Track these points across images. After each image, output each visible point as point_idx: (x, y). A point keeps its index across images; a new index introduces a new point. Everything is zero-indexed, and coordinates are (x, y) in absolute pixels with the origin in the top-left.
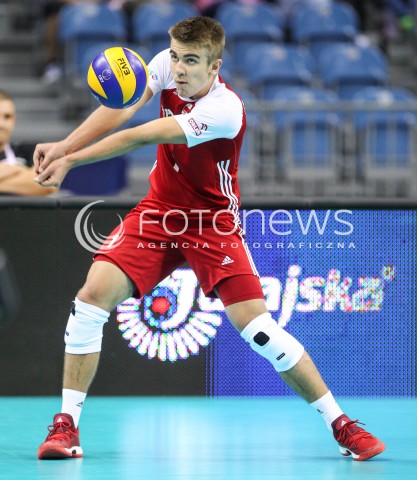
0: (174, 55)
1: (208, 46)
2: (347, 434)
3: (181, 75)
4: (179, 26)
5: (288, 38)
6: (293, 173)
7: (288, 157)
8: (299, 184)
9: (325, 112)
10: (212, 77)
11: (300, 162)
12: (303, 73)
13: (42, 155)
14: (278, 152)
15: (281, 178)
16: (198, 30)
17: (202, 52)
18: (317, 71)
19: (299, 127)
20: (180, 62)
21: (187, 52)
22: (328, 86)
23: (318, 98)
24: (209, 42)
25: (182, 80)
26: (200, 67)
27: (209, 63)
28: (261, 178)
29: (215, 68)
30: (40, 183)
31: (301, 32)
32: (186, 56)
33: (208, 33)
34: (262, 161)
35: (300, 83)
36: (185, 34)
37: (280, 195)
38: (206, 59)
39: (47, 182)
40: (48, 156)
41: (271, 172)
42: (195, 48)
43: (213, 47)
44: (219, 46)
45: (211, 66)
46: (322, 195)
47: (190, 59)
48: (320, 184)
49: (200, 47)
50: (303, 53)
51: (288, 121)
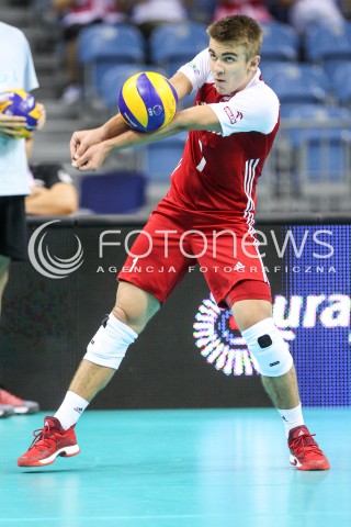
0: (213, 55)
1: (245, 44)
2: (300, 443)
3: (220, 74)
4: (217, 26)
5: (303, 57)
6: (309, 189)
7: (304, 173)
8: (315, 200)
9: (340, 128)
10: (251, 74)
11: (315, 178)
12: (317, 91)
13: (78, 142)
14: (293, 169)
15: (297, 194)
16: (234, 29)
17: (239, 50)
18: (331, 90)
19: (314, 144)
20: (219, 61)
21: (224, 51)
22: (341, 104)
23: (332, 115)
24: (246, 40)
25: (221, 78)
26: (239, 65)
27: (247, 60)
28: (277, 194)
29: (253, 64)
30: (78, 168)
31: (315, 51)
32: (224, 54)
33: (245, 31)
34: (278, 178)
35: (315, 101)
36: (222, 33)
37: (297, 210)
38: (243, 57)
39: (85, 167)
40: (83, 142)
41: (287, 189)
42: (232, 46)
43: (250, 45)
44: (256, 43)
45: (249, 63)
46: (337, 210)
47: (228, 57)
48: (335, 199)
49: (237, 45)
50: (317, 71)
51: (303, 138)
